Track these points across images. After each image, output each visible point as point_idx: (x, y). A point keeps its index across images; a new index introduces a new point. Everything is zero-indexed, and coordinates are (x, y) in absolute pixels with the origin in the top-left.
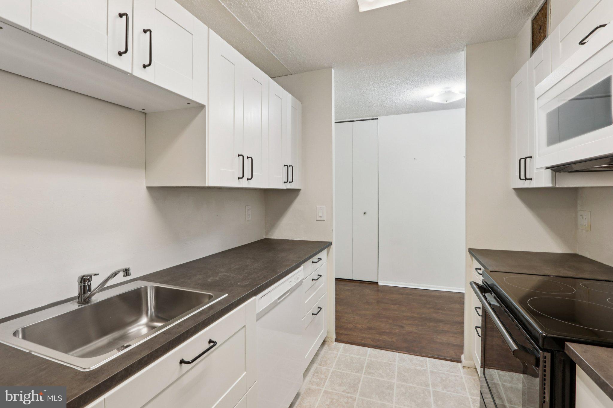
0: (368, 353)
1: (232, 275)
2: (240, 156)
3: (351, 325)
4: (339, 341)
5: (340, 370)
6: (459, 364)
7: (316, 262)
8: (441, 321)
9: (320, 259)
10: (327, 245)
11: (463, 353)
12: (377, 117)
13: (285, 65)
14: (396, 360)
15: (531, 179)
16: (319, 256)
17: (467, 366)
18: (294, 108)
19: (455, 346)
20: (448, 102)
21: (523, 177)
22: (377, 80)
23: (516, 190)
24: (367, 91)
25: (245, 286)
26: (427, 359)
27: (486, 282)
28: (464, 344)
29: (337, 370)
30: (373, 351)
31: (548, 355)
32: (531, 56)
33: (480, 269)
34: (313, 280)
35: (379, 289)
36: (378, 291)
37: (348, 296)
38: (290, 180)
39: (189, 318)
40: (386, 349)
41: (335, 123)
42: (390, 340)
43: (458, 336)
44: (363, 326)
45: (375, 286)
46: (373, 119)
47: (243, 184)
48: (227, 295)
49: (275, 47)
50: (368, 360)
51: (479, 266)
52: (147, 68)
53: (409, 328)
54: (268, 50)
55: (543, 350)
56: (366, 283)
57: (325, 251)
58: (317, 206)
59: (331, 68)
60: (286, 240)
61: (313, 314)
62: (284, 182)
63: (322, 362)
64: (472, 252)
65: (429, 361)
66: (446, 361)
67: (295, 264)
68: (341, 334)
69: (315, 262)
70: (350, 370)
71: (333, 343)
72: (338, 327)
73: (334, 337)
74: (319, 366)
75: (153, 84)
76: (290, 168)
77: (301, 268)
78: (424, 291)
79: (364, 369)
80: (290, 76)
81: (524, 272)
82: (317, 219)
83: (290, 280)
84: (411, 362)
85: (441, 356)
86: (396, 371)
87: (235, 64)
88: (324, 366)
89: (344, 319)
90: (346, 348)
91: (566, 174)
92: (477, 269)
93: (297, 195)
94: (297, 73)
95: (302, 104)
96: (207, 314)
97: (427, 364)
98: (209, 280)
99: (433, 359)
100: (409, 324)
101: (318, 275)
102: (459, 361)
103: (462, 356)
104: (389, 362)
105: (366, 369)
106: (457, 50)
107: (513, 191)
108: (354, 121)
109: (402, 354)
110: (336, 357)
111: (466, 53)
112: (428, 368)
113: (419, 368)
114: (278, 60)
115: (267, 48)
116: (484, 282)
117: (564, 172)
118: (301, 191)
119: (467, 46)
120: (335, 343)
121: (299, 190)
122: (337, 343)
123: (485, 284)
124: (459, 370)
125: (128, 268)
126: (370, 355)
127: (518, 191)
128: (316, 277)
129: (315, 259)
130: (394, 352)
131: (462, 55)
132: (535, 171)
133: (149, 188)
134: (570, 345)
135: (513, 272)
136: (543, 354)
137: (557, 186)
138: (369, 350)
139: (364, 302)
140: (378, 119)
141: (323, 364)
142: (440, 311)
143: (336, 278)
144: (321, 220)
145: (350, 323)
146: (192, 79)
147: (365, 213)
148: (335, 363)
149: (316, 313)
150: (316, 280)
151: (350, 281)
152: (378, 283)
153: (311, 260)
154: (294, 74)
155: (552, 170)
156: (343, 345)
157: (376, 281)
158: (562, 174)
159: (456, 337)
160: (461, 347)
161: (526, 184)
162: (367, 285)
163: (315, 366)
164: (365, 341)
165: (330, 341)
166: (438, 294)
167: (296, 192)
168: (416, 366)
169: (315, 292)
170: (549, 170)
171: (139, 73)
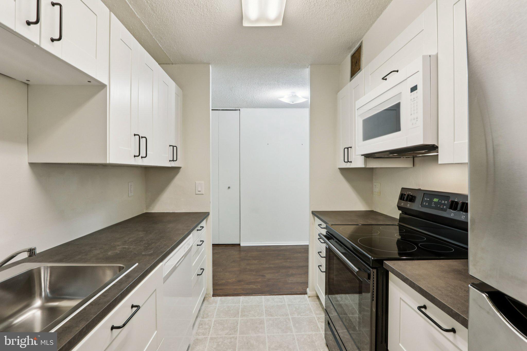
0: (241, 300)
1: (131, 247)
2: (136, 136)
3: (224, 281)
4: (216, 296)
5: (221, 318)
6: (306, 295)
7: (201, 230)
8: (289, 267)
9: (203, 227)
10: (205, 215)
11: (307, 287)
12: (239, 109)
13: (168, 55)
14: (262, 301)
15: (351, 162)
16: (201, 225)
17: (311, 296)
18: (177, 95)
19: (301, 283)
20: (293, 103)
21: (346, 160)
22: (245, 79)
23: (340, 169)
24: (235, 87)
25: (151, 255)
26: (284, 296)
27: (329, 233)
28: (309, 281)
29: (218, 319)
30: (245, 298)
31: (375, 271)
32: (351, 81)
33: (321, 225)
34: (198, 245)
35: (241, 249)
36: (240, 251)
37: (217, 258)
38: (175, 159)
39: (110, 288)
40: (254, 295)
41: (212, 110)
42: (256, 287)
43: (302, 276)
44: (234, 280)
45: (238, 247)
46: (236, 110)
47: (139, 162)
48: (137, 264)
49: (162, 38)
50: (242, 305)
51: (320, 222)
52: (55, 42)
53: (268, 276)
54: (155, 39)
55: (373, 268)
56: (231, 246)
57: (205, 221)
58: (196, 182)
59: (209, 64)
60: (167, 213)
61: (198, 275)
62: (170, 161)
63: (204, 315)
64: (314, 213)
65: (286, 297)
66: (297, 295)
67: (187, 232)
68: (217, 289)
69: (199, 230)
70: (229, 316)
71: (211, 297)
72: (214, 284)
73: (212, 293)
74: (202, 319)
75: (60, 59)
76: (175, 148)
77: (191, 236)
78: (275, 247)
79: (240, 314)
80: (171, 65)
81: (349, 224)
82: (197, 193)
83: (184, 247)
84: (273, 301)
85: (293, 292)
86: (264, 309)
87: (132, 49)
88: (206, 318)
89: (217, 277)
90: (223, 300)
91: (373, 159)
92: (319, 225)
93: (178, 172)
94: (178, 64)
95: (182, 91)
96: (128, 282)
97: (285, 300)
98: (110, 253)
99: (288, 296)
100: (269, 273)
101: (201, 241)
102: (305, 293)
103: (308, 289)
104: (258, 304)
105: (241, 313)
106: (304, 67)
107: (338, 170)
108: (220, 110)
109: (267, 296)
110: (215, 309)
111: (310, 70)
112: (286, 302)
113: (280, 304)
114: (162, 50)
115: (154, 37)
116: (327, 232)
117: (371, 158)
118: (181, 169)
119: (311, 65)
120: (212, 298)
121: (179, 168)
122: (214, 297)
123: (328, 233)
124: (306, 299)
125: (34, 248)
126: (242, 302)
127: (342, 170)
128: (200, 243)
129: (199, 228)
130: (260, 295)
131: (307, 71)
132: (354, 157)
133: (32, 165)
134: (386, 262)
135: (343, 224)
136: (372, 271)
137: (367, 167)
138: (242, 298)
139: (231, 261)
140: (240, 110)
141: (205, 317)
142: (289, 260)
143: (213, 244)
144: (199, 193)
145: (222, 280)
146: (96, 59)
147: (229, 188)
148: (215, 314)
149: (200, 274)
150: (201, 245)
151: (216, 245)
152: (239, 244)
153: (196, 229)
154: (176, 64)
155: (365, 156)
156: (220, 298)
157: (239, 243)
158: (370, 159)
159: (302, 277)
160: (306, 284)
161: (348, 165)
162: (231, 247)
163: (199, 319)
164: (237, 292)
165: (208, 297)
166: (285, 248)
167: (177, 169)
168: (278, 303)
169: (199, 256)
170: (363, 157)
171: (47, 46)
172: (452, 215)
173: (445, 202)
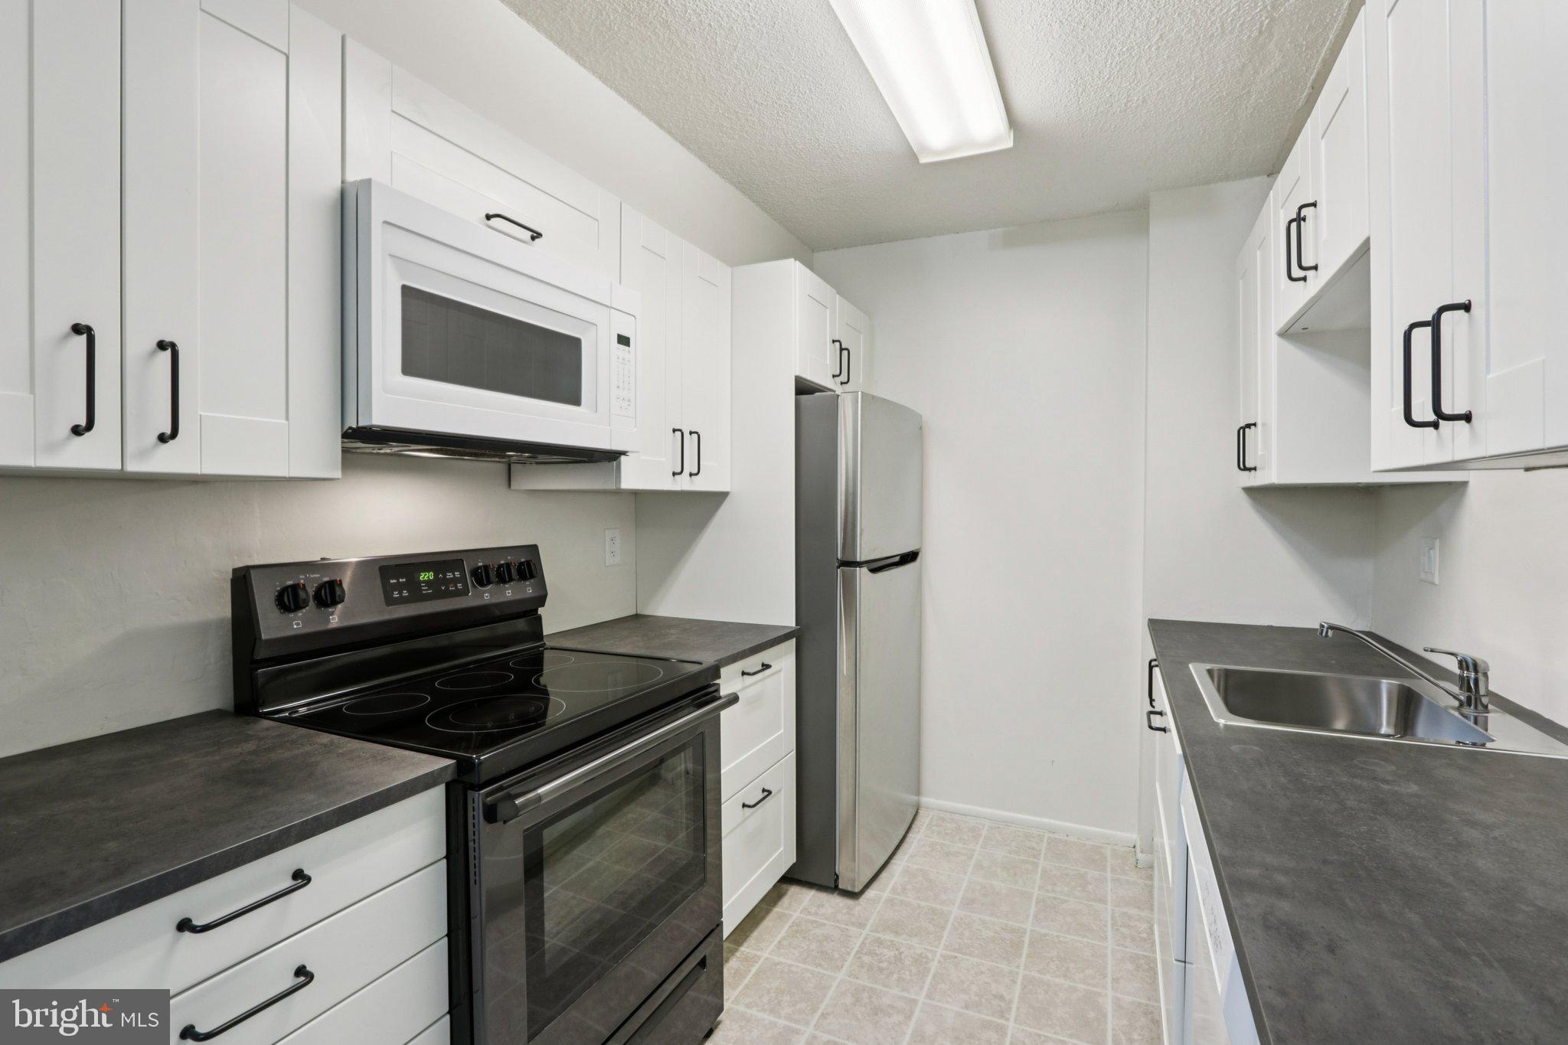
172: (487, 597)
173: (454, 574)
